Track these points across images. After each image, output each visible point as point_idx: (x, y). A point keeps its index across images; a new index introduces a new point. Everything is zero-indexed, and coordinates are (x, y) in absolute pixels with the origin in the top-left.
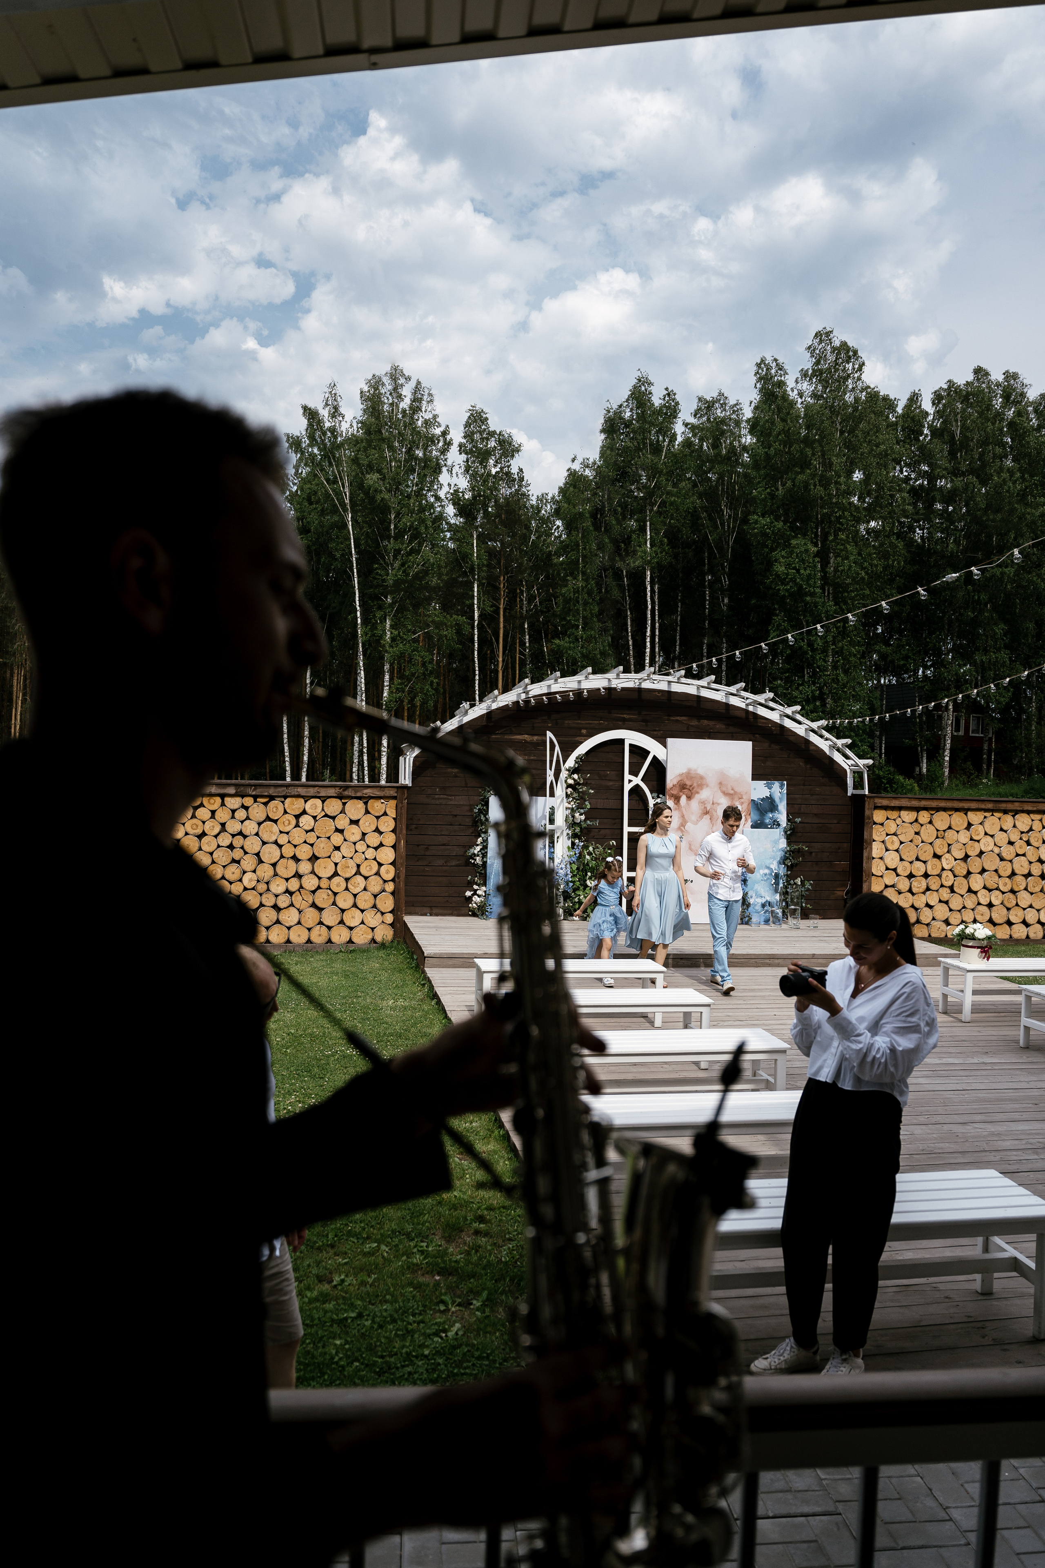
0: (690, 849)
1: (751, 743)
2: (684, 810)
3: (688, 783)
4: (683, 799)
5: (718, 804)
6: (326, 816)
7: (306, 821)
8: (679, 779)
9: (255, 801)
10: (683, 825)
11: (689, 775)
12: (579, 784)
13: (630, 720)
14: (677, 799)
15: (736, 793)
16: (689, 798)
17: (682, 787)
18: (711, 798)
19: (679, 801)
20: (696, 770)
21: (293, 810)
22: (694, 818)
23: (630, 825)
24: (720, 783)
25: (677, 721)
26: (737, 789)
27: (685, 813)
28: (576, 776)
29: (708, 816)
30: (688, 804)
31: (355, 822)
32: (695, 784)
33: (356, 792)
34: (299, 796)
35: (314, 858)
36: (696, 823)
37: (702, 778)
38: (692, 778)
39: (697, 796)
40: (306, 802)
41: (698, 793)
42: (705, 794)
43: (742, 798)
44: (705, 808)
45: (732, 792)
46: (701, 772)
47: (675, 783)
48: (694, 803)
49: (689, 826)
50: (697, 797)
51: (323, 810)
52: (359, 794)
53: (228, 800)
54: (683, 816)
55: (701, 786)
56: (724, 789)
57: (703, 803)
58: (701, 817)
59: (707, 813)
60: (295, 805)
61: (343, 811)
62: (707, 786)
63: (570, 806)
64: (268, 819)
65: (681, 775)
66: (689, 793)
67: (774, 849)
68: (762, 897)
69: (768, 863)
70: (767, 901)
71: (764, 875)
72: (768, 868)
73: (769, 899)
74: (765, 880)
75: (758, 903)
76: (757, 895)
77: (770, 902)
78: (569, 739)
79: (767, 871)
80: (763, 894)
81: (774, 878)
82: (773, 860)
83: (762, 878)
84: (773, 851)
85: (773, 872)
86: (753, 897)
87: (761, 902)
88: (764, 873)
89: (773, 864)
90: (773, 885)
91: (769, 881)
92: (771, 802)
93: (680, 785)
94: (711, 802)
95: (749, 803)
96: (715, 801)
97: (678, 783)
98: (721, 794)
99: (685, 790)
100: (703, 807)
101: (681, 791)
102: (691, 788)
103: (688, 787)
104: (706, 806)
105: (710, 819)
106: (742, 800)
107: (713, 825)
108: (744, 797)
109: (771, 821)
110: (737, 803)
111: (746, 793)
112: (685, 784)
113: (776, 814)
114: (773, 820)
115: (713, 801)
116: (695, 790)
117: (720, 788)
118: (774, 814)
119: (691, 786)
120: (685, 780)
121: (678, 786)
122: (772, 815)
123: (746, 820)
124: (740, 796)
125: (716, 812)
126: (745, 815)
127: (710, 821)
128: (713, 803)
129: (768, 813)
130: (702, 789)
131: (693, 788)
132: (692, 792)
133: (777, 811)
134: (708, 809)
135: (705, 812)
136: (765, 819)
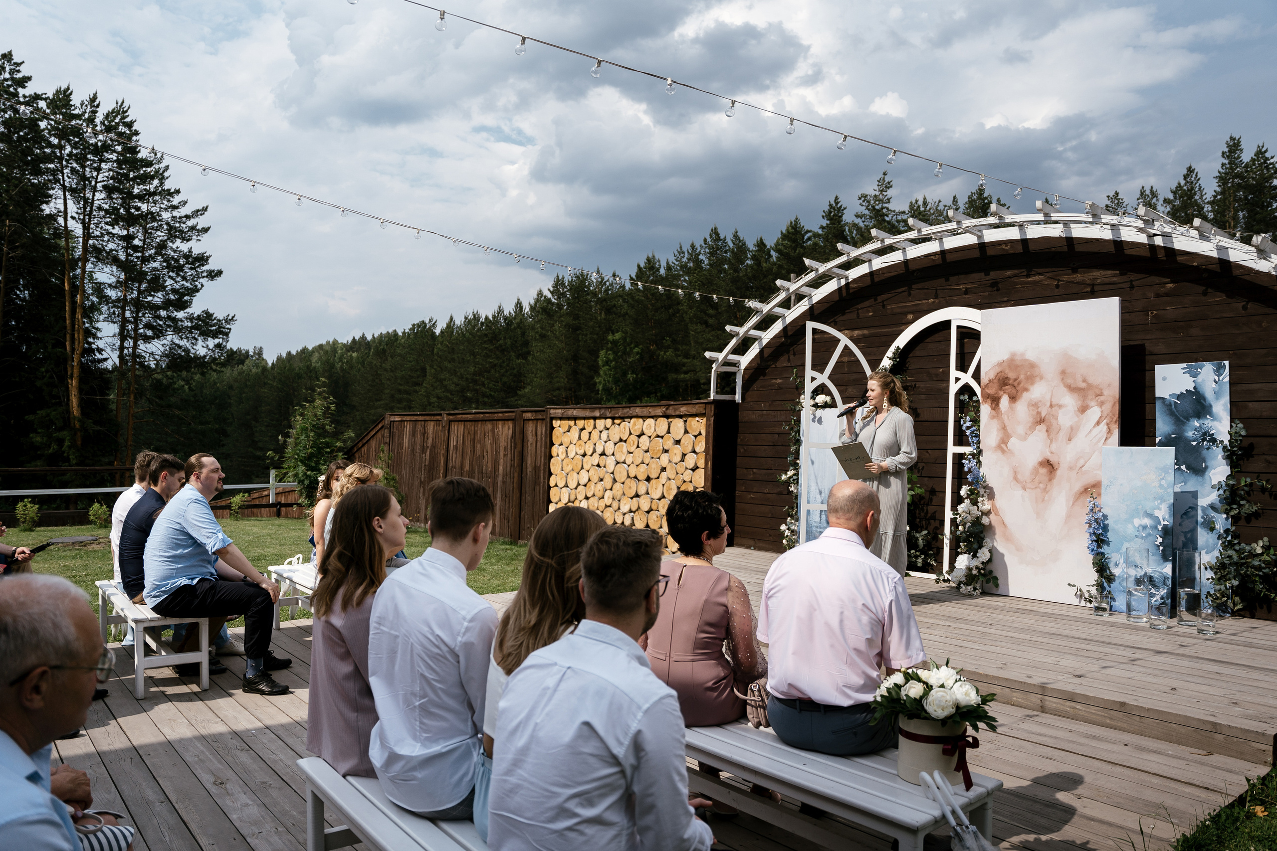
0: (1016, 478)
1: (1116, 300)
2: (1005, 417)
3: (1012, 375)
4: (1005, 401)
5: (1060, 406)
6: (658, 436)
7: (644, 441)
8: (998, 370)
9: (613, 423)
10: (1004, 441)
11: (1012, 362)
14: (995, 401)
15: (1090, 386)
16: (1013, 398)
17: (1003, 382)
18: (1048, 397)
19: (997, 404)
20: (1023, 354)
21: (635, 430)
22: (1021, 430)
23: (955, 445)
24: (1063, 372)
25: (1035, 283)
26: (1091, 380)
27: (1007, 423)
29: (1043, 427)
30: (1011, 409)
31: (678, 442)
32: (1022, 377)
33: (675, 410)
34: (637, 417)
35: (648, 479)
36: (1024, 438)
37: (1032, 366)
38: (1017, 367)
39: (1025, 395)
40: (644, 421)
41: (1026, 390)
42: (1037, 392)
43: (1101, 394)
44: (1039, 413)
45: (1083, 385)
46: (1031, 356)
47: (992, 376)
48: (1022, 408)
49: (1013, 442)
50: (1026, 397)
51: (655, 430)
52: (677, 413)
53: (597, 421)
54: (1004, 428)
55: (1031, 379)
56: (1069, 381)
57: (1035, 405)
58: (1032, 429)
59: (1041, 421)
60: (636, 425)
61: (669, 432)
62: (1042, 378)
64: (621, 440)
65: (1000, 364)
66: (1014, 391)
67: (1163, 482)
68: (1136, 566)
69: (1148, 506)
70: (1146, 574)
71: (1141, 528)
72: (1150, 515)
73: (1149, 571)
74: (1142, 538)
75: (1130, 576)
76: (1124, 562)
77: (1151, 577)
78: (894, 329)
79: (1147, 522)
80: (1138, 561)
81: (1160, 533)
82: (1159, 501)
83: (1137, 534)
84: (1161, 486)
85: (1160, 523)
86: (1120, 565)
87: (1136, 575)
88: (1141, 525)
89: (1160, 509)
90: (1158, 546)
91: (1151, 538)
92: (1196, 399)
93: (999, 380)
94: (1048, 404)
95: (1115, 403)
96: (1055, 402)
97: (996, 376)
98: (1065, 390)
99: (1007, 387)
100: (1035, 413)
101: (1001, 389)
102: (1016, 384)
103: (1011, 382)
104: (1039, 410)
105: (1047, 431)
106: (1102, 398)
107: (1051, 441)
108: (1106, 392)
109: (1194, 434)
110: (1092, 403)
111: (1109, 385)
112: (1007, 378)
113: (1206, 422)
114: (1199, 431)
115: (1051, 402)
116: (1021, 385)
117: (1063, 379)
118: (1201, 421)
119: (1015, 380)
120: (1007, 371)
121: (995, 381)
122: (1197, 424)
123: (1110, 431)
124: (1098, 392)
125: (1057, 419)
126: (1108, 424)
127: (1046, 434)
128: (1051, 406)
129: (1191, 420)
130: (1032, 384)
131: (1019, 384)
132: (1017, 388)
133: (1208, 417)
134: (1043, 415)
135: (1039, 420)
136: (1184, 431)
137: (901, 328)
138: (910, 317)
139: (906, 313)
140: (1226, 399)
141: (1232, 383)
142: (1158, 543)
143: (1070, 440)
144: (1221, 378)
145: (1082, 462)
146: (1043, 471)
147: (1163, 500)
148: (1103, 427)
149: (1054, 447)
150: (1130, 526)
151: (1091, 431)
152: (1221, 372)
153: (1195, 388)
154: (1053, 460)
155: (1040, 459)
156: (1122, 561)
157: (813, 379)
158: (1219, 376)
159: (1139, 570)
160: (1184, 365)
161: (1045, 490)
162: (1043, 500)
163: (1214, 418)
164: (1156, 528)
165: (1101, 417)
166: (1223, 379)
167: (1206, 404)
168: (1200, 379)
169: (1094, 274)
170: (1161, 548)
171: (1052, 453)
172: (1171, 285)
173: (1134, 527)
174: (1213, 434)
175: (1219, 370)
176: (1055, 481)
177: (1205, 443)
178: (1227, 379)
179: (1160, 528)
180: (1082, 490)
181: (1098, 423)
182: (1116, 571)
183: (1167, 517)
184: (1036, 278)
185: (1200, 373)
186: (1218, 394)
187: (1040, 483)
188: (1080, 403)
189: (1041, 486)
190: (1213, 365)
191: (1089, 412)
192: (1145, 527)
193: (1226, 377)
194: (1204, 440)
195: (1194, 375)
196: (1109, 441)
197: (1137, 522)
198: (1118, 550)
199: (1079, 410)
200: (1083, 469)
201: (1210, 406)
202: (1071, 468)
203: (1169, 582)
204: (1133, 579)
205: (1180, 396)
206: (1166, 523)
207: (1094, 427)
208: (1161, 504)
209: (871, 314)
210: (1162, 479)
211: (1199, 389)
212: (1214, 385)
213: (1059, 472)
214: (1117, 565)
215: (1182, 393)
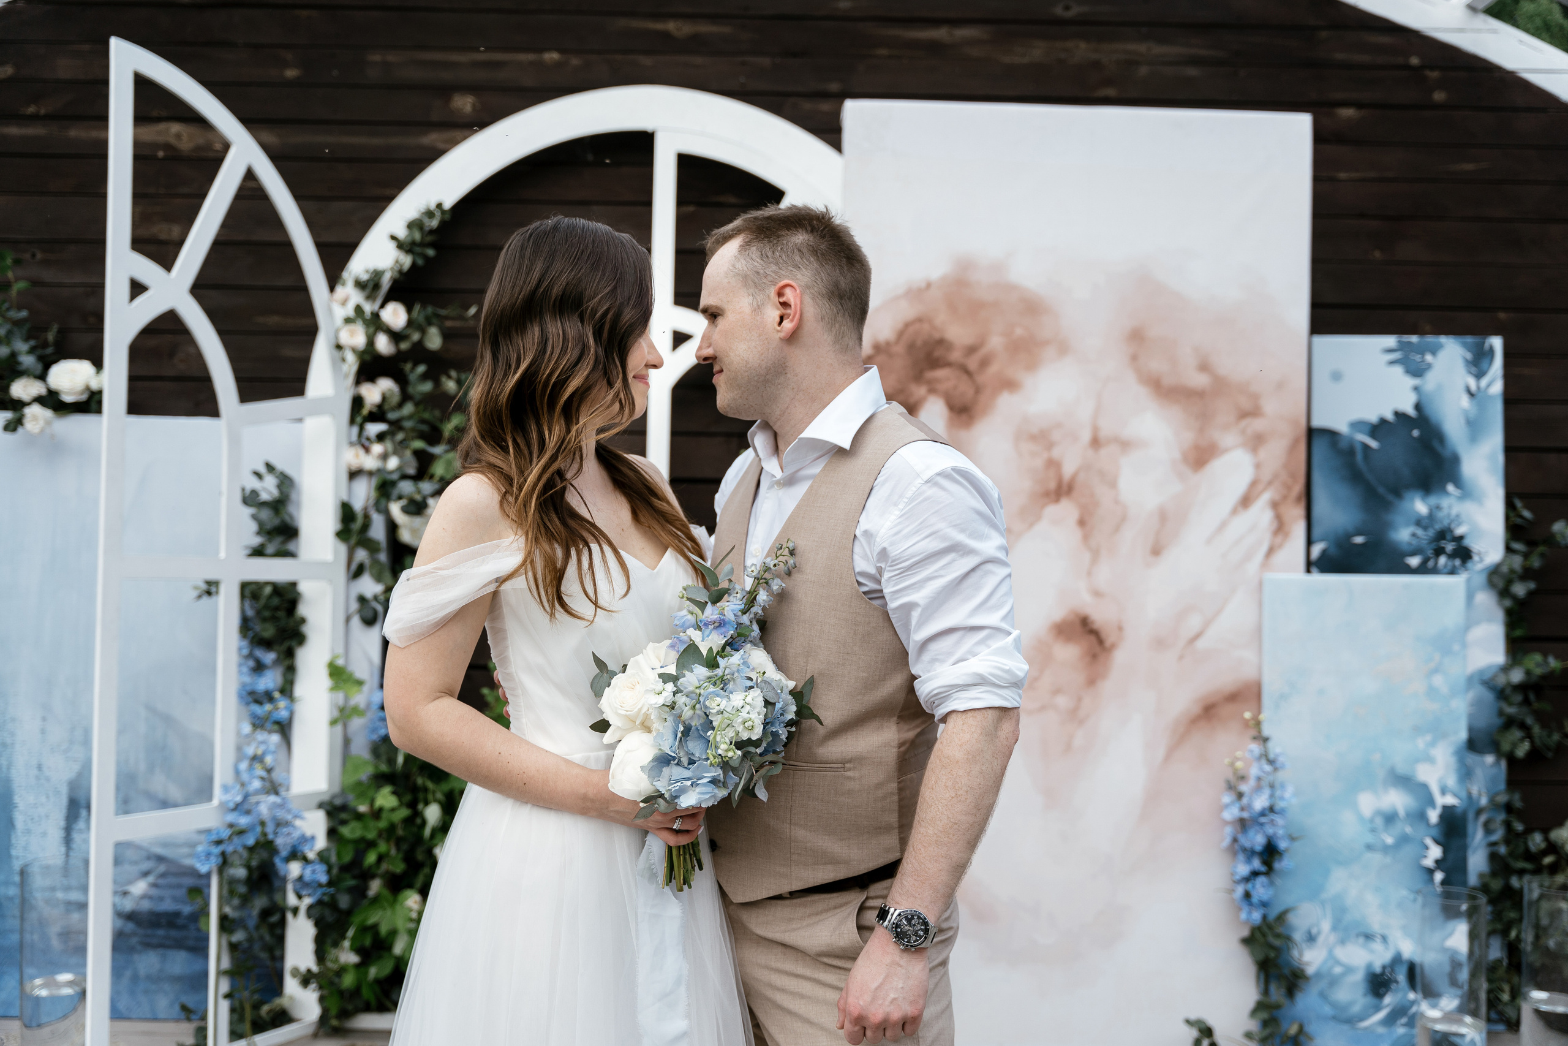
1: (1303, 122)
3: (958, 334)
5: (1125, 445)
8: (907, 312)
11: (960, 291)
12: (419, 353)
13: (695, 45)
15: (1221, 386)
16: (963, 411)
17: (927, 352)
18: (1084, 413)
20: (998, 267)
24: (1137, 337)
25: (935, 47)
28: (395, 315)
29: (1066, 511)
32: (996, 342)
37: (1032, 307)
38: (977, 306)
41: (1010, 385)
42: (1049, 393)
43: (1254, 412)
44: (1053, 464)
45: (1200, 380)
46: (1026, 274)
47: (886, 333)
48: (994, 443)
55: (1028, 350)
56: (1157, 365)
57: (1039, 436)
58: (1030, 514)
59: (1061, 490)
62: (1063, 349)
63: (370, 462)
65: (916, 293)
66: (965, 388)
67: (1438, 680)
68: (1368, 937)
69: (1399, 753)
70: (1397, 959)
71: (1379, 822)
72: (1404, 781)
73: (1408, 949)
74: (1386, 849)
75: (1349, 970)
76: (1334, 928)
77: (1412, 971)
78: (394, 141)
79: (1397, 800)
80: (1376, 921)
81: (1435, 832)
82: (1428, 738)
83: (1369, 838)
84: (1432, 692)
85: (1431, 802)
86: (1321, 939)
87: (1369, 966)
88: (1379, 813)
89: (1430, 760)
90: (1430, 872)
91: (1409, 850)
92: (1420, 439)
93: (911, 347)
94: (1086, 436)
95: (1296, 442)
96: (1107, 428)
97: (901, 334)
98: (1141, 393)
99: (940, 373)
100: (1039, 463)
101: (918, 377)
102: (972, 363)
103: (956, 356)
104: (1056, 453)
105: (1082, 523)
106: (1257, 425)
107: (1096, 554)
108: (1270, 406)
109: (1414, 535)
110: (1228, 439)
111: (1280, 386)
112: (941, 342)
113: (1445, 502)
114: (1425, 528)
115: (1095, 430)
116: (993, 369)
117: (1134, 358)
118: (1433, 500)
119: (971, 350)
120: (941, 318)
121: (899, 349)
122: (1421, 507)
123: (1280, 528)
124: (1245, 403)
125: (1113, 484)
126: (1275, 505)
127: (1076, 534)
128: (1096, 442)
129: (1408, 495)
130: (1032, 366)
131: (985, 363)
132: (981, 379)
133: (1450, 488)
134: (1068, 469)
135: (1052, 485)
136: (1387, 526)
137: (432, 138)
138: (465, 104)
139: (447, 91)
140: (1494, 442)
141: (1510, 400)
142: (1429, 862)
143: (1156, 551)
144: (1484, 382)
145: (1194, 622)
146: (1069, 653)
147: (1435, 730)
148: (1261, 514)
149: (1104, 574)
150: (1348, 817)
151: (1223, 526)
152: (1484, 365)
153: (1418, 407)
154: (1100, 615)
155: (1058, 614)
156: (1326, 926)
157: (137, 288)
158: (1479, 375)
159: (1377, 946)
160: (1390, 341)
161: (1075, 716)
162: (1068, 747)
163: (1466, 493)
164: (1422, 816)
165: (1254, 484)
166: (1489, 385)
167: (1446, 453)
168: (1430, 382)
169: (1132, 47)
170: (1439, 876)
171: (1097, 594)
172: (1348, 113)
173: (1361, 818)
174: (1461, 538)
175: (1478, 362)
176: (1108, 686)
177: (1442, 560)
178: (1497, 388)
179: (1434, 816)
180: (1196, 709)
181: (1246, 501)
182: (1311, 958)
183: (1452, 781)
184: (940, 33)
185: (1429, 366)
186: (1475, 427)
187: (1057, 691)
188: (1189, 437)
189: (1062, 701)
190: (1465, 345)
191: (1217, 466)
192: (1390, 818)
193: (1494, 383)
194: (1439, 551)
195: (1417, 371)
196: (1280, 557)
197: (1368, 803)
198: (1315, 893)
199: (1185, 459)
200: (1201, 644)
201: (1455, 460)
202: (1160, 643)
203: (1464, 975)
204: (1359, 976)
205: (1379, 429)
206: (1450, 800)
207: (1234, 512)
208: (1433, 744)
209: (291, 73)
210: (1436, 671)
211: (1429, 411)
212: (1465, 402)
213: (1120, 658)
214: (1311, 938)
215: (1383, 422)
